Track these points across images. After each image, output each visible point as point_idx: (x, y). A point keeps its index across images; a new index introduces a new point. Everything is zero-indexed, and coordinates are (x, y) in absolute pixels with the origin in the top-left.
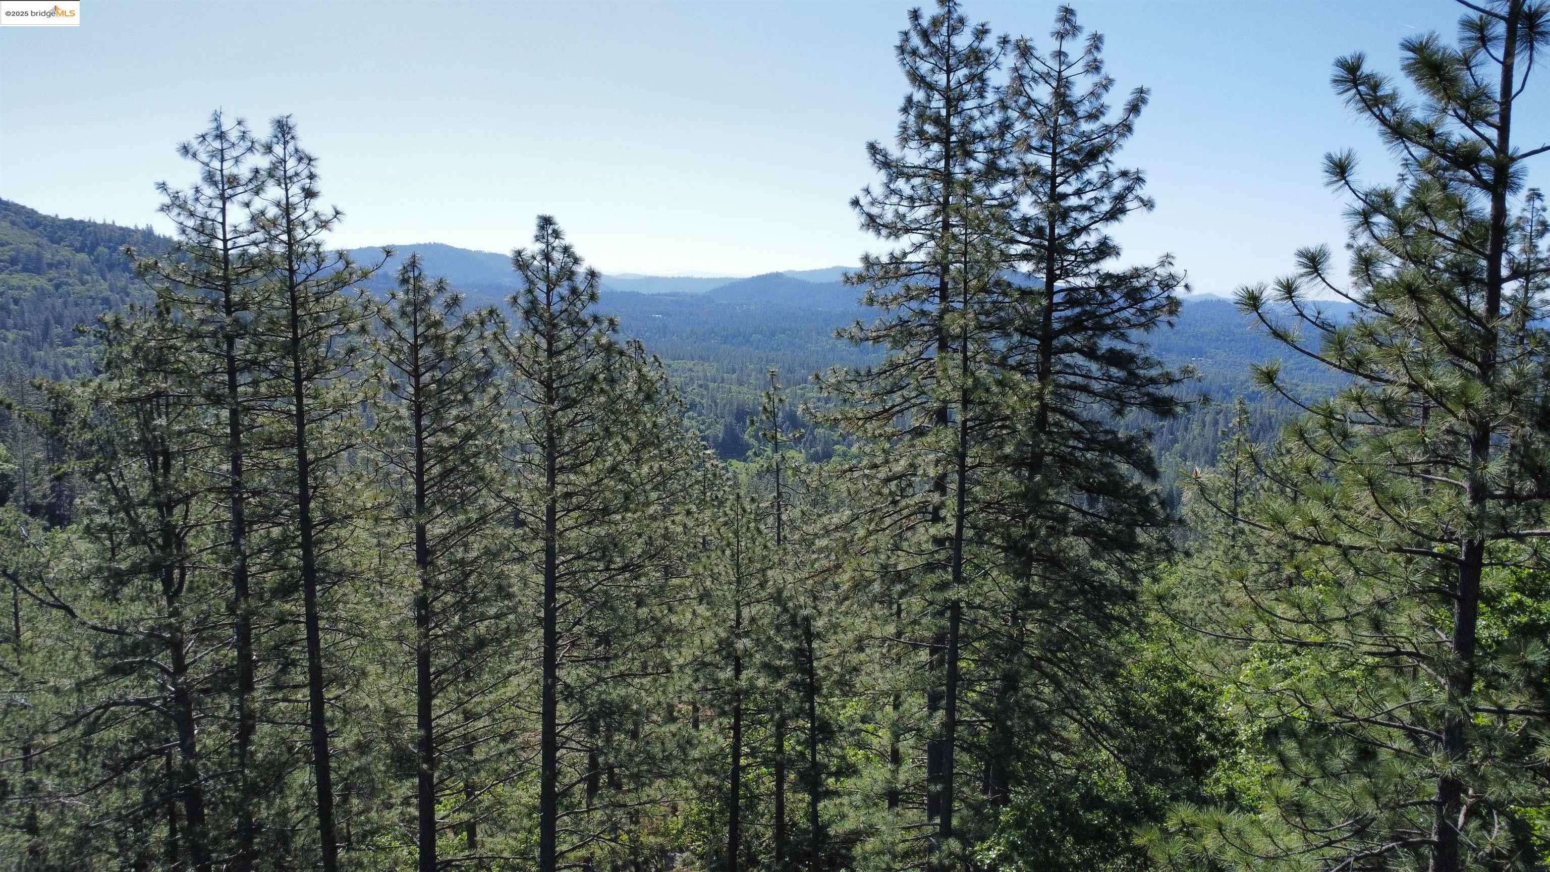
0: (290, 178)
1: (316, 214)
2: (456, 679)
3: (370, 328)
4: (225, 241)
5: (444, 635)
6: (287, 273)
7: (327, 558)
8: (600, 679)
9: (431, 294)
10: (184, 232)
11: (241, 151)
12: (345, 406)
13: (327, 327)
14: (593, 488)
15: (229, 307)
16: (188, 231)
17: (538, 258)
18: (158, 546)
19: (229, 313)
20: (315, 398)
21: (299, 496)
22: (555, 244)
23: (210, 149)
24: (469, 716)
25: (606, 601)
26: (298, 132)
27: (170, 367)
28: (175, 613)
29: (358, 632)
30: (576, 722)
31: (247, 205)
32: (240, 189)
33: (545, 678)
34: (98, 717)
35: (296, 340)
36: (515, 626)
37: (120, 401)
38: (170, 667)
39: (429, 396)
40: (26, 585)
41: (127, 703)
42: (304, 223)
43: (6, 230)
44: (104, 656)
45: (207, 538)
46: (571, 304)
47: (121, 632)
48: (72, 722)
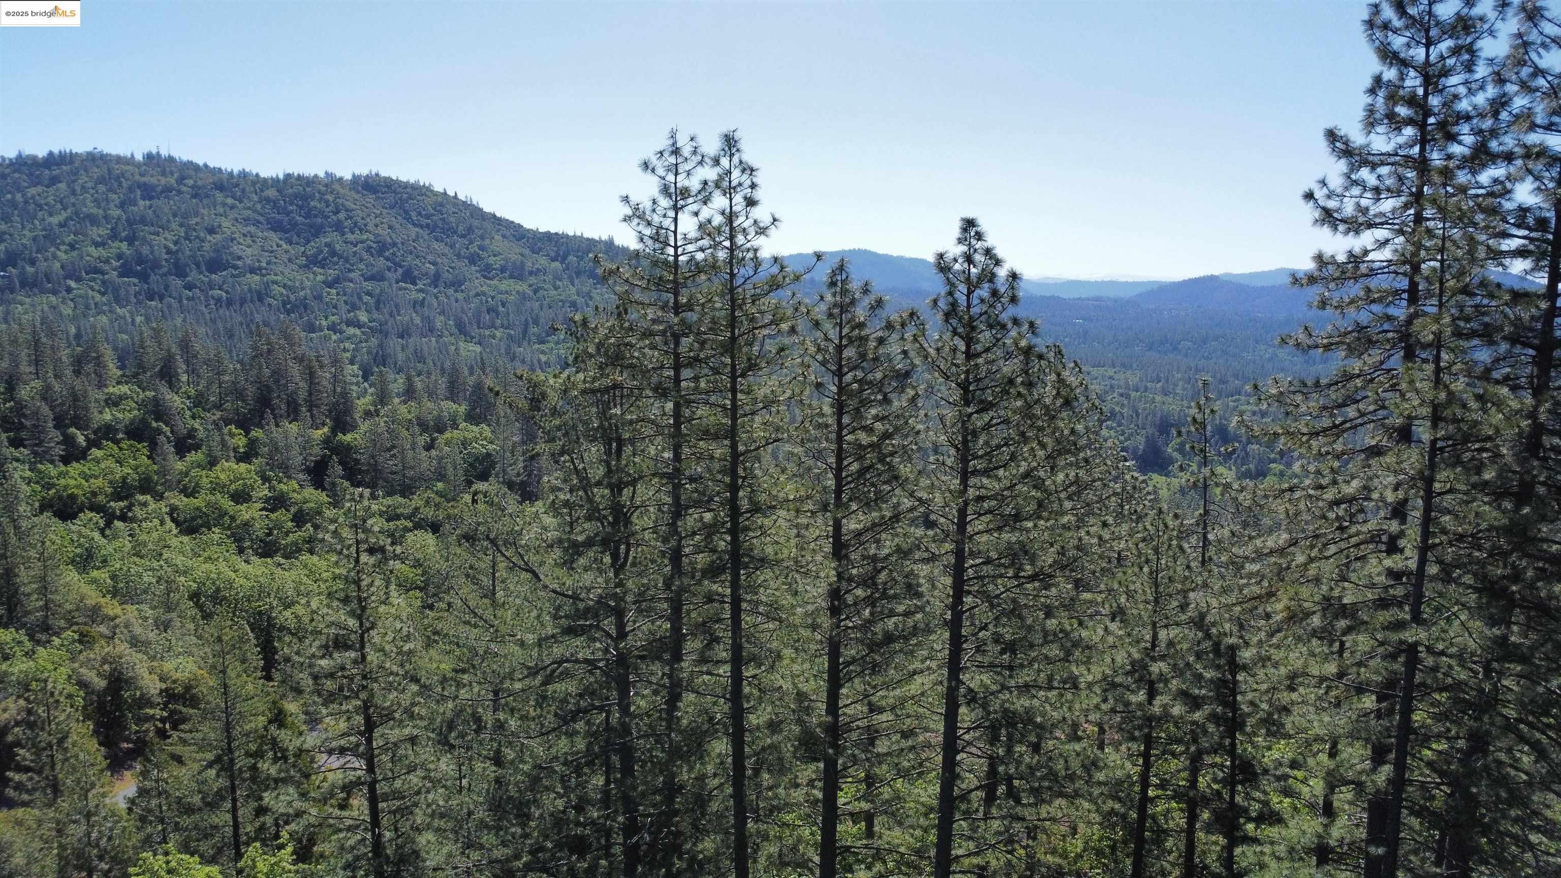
0: (734, 188)
1: (755, 222)
2: (863, 671)
3: (799, 328)
4: (676, 248)
5: (854, 627)
6: (728, 277)
7: (752, 544)
8: (1004, 687)
9: (857, 296)
10: (641, 240)
11: (693, 164)
12: (773, 402)
13: (761, 327)
14: (1005, 493)
15: (677, 309)
16: (645, 239)
17: (960, 260)
18: (609, 523)
19: (677, 314)
20: (748, 393)
21: (730, 485)
22: (977, 247)
23: (666, 164)
24: (874, 709)
25: (1014, 609)
26: (742, 145)
27: (625, 362)
28: (620, 584)
29: (776, 616)
30: (977, 727)
31: (696, 214)
32: (690, 200)
33: (949, 680)
34: (554, 671)
35: (733, 339)
36: (922, 626)
37: (584, 392)
38: (614, 632)
39: (851, 395)
40: (503, 549)
41: (577, 661)
42: (744, 230)
43: (498, 243)
44: (561, 617)
45: (649, 518)
46: (991, 306)
47: (575, 597)
48: (533, 672)
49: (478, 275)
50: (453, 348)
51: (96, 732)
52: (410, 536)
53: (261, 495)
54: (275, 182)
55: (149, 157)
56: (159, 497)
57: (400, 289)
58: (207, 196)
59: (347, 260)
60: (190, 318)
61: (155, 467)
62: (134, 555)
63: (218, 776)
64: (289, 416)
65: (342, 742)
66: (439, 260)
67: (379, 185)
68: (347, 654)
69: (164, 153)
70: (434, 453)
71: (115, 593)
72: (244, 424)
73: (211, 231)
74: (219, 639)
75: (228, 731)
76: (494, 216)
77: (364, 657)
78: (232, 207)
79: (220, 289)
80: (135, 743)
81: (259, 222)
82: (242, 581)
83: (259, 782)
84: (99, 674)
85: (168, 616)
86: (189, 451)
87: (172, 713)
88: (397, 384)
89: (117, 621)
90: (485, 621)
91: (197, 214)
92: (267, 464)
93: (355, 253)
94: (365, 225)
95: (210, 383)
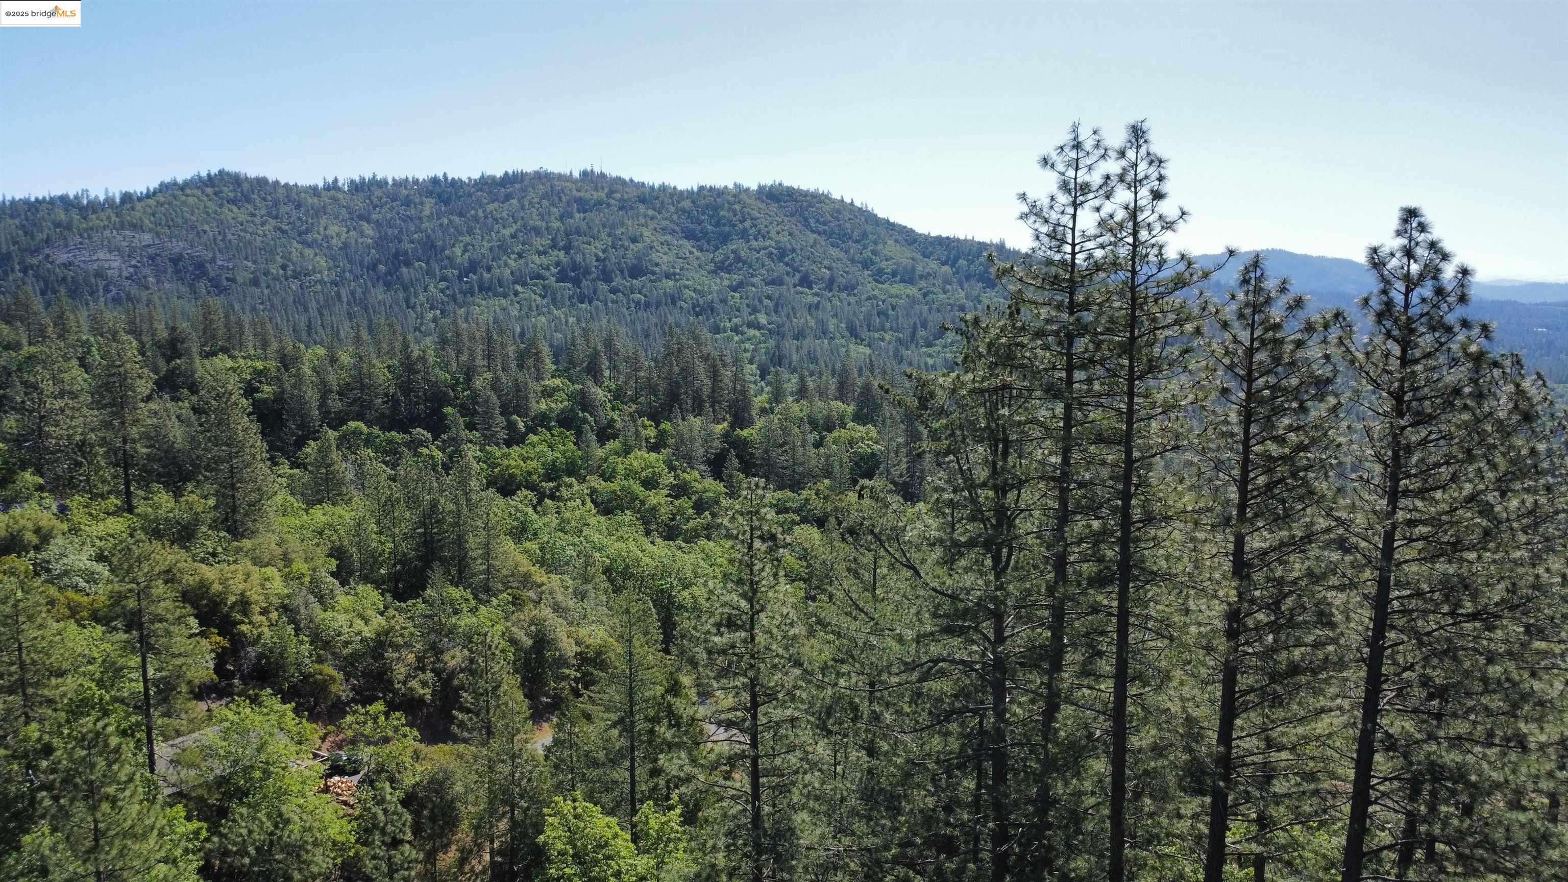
0: (1140, 181)
1: (1160, 217)
2: (1262, 703)
3: (1205, 330)
4: (1073, 245)
5: (1254, 654)
6: (1129, 275)
7: (1143, 556)
8: (1432, 737)
9: (1273, 294)
10: (1038, 238)
11: (1095, 158)
12: (1174, 407)
13: (1163, 327)
14: (1444, 517)
15: (1072, 307)
16: (1042, 237)
17: (1398, 255)
18: (992, 525)
19: (1071, 313)
20: (1146, 397)
21: (1122, 492)
22: (1419, 239)
23: (1067, 159)
24: (1270, 744)
25: (1448, 649)
26: (1151, 136)
27: (1017, 362)
28: (1000, 588)
29: (1166, 633)
30: (1395, 778)
31: (1098, 209)
32: (1091, 196)
33: (1364, 723)
34: (931, 668)
35: (1133, 339)
36: (1335, 659)
37: (972, 392)
38: (992, 637)
39: (1262, 402)
40: (886, 545)
41: (953, 662)
42: (1149, 225)
43: (891, 248)
44: (941, 616)
45: (1033, 524)
46: (1434, 306)
47: (954, 597)
48: (909, 667)
49: (871, 279)
50: (844, 350)
51: (522, 685)
52: (796, 528)
53: (667, 482)
54: (690, 193)
55: (585, 174)
56: (582, 480)
57: (798, 293)
58: (632, 208)
59: (750, 266)
60: (614, 320)
61: (580, 453)
62: (560, 530)
63: (620, 736)
64: (694, 411)
65: (730, 716)
66: (834, 265)
67: (781, 194)
68: (738, 634)
69: (597, 170)
70: (822, 450)
71: (542, 562)
72: (656, 418)
73: (634, 240)
74: (627, 611)
75: (631, 696)
76: (888, 221)
77: (753, 639)
78: (652, 218)
79: (640, 293)
80: (553, 698)
81: (674, 231)
82: (648, 560)
83: (656, 746)
84: (527, 634)
85: (586, 587)
86: (608, 440)
87: (585, 675)
88: (791, 384)
89: (544, 588)
90: (866, 614)
91: (622, 224)
92: (674, 454)
93: (758, 259)
94: (768, 233)
95: (628, 378)
